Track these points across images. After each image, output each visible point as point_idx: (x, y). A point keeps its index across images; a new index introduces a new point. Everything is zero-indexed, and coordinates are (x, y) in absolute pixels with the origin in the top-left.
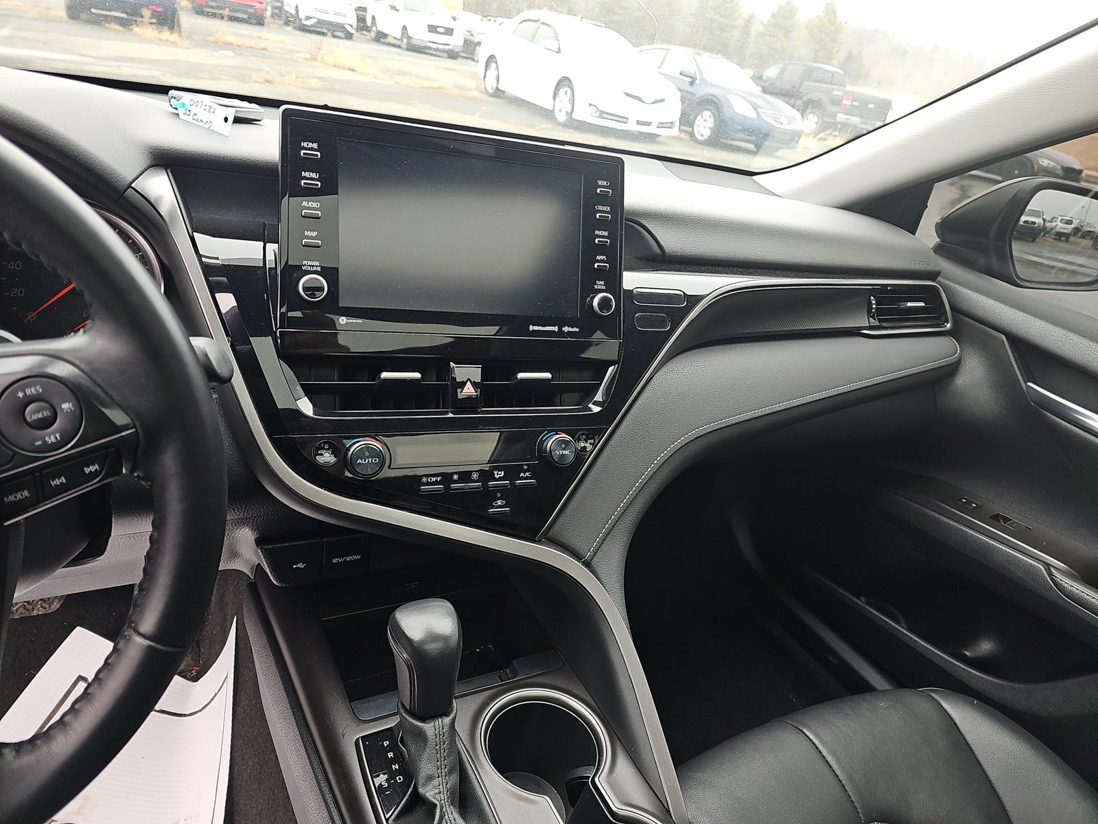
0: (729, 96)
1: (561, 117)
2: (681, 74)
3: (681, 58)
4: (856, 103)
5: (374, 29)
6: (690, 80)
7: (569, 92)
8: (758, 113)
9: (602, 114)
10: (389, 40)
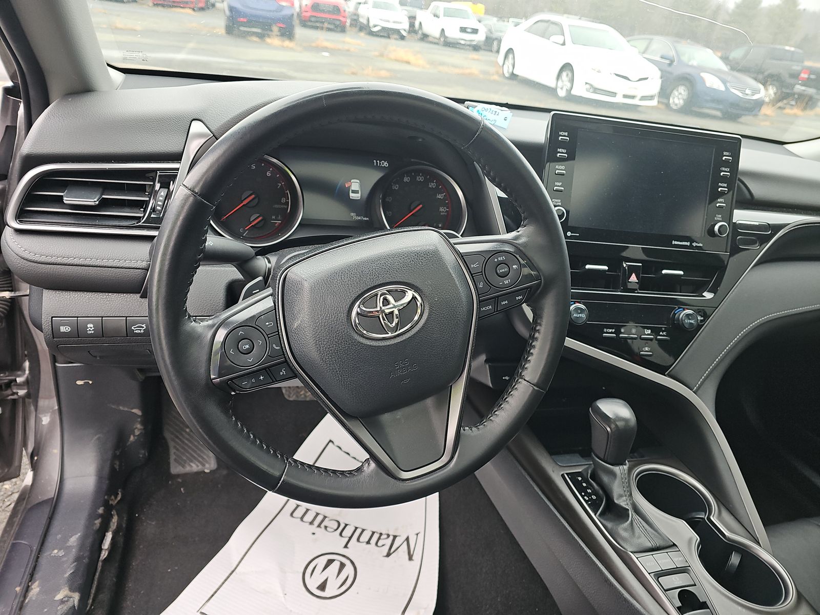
0: (703, 74)
1: (562, 93)
2: (662, 58)
3: (661, 45)
4: (813, 77)
5: (420, 32)
6: (668, 62)
7: (570, 75)
8: (726, 87)
9: (596, 90)
10: (430, 39)
